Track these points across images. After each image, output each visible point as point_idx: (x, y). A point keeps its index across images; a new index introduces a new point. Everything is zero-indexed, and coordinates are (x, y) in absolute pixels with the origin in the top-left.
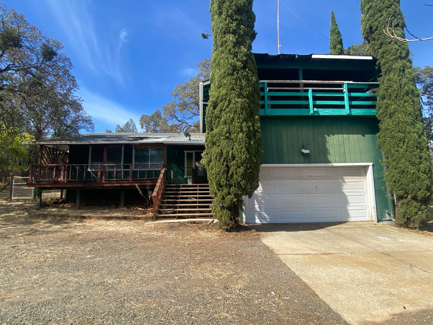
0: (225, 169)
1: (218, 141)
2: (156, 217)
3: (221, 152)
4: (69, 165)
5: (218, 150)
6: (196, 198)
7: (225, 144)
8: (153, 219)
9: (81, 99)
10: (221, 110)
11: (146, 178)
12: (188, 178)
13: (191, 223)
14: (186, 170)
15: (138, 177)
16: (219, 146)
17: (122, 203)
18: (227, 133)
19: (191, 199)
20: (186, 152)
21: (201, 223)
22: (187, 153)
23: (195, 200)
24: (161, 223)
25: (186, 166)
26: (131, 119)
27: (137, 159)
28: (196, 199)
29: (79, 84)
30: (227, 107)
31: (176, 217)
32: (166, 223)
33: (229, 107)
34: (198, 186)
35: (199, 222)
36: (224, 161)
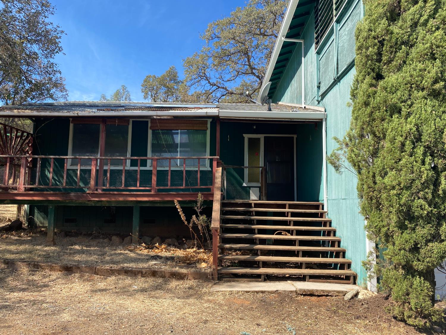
0: (430, 174)
1: (405, 101)
2: (219, 274)
3: (417, 129)
4: (36, 156)
5: (409, 126)
6: (291, 232)
7: (429, 109)
8: (213, 279)
9: (58, 29)
10: (415, 25)
11: (183, 187)
12: (250, 187)
13: (305, 295)
14: (246, 171)
15: (169, 183)
16: (409, 115)
17: (135, 235)
18: (436, 82)
19: (280, 234)
20: (246, 136)
21: (326, 294)
22: (250, 139)
23: (289, 237)
24: (238, 292)
25: (246, 164)
26: (123, 86)
27: (157, 148)
28: (292, 235)
29: (53, 5)
30: (432, 16)
31: (262, 277)
32: (247, 292)
33: (437, 16)
34: (287, 206)
35: (322, 294)
36: (425, 154)
